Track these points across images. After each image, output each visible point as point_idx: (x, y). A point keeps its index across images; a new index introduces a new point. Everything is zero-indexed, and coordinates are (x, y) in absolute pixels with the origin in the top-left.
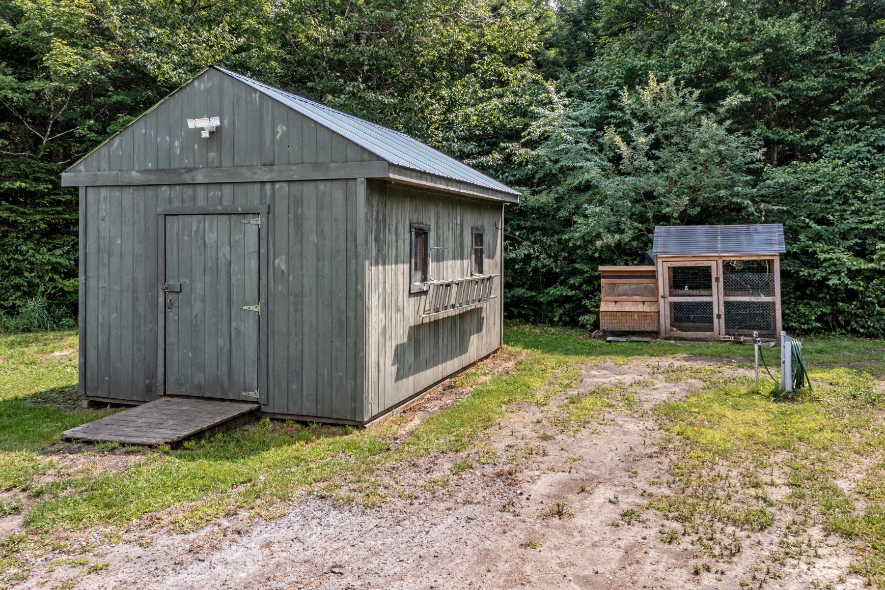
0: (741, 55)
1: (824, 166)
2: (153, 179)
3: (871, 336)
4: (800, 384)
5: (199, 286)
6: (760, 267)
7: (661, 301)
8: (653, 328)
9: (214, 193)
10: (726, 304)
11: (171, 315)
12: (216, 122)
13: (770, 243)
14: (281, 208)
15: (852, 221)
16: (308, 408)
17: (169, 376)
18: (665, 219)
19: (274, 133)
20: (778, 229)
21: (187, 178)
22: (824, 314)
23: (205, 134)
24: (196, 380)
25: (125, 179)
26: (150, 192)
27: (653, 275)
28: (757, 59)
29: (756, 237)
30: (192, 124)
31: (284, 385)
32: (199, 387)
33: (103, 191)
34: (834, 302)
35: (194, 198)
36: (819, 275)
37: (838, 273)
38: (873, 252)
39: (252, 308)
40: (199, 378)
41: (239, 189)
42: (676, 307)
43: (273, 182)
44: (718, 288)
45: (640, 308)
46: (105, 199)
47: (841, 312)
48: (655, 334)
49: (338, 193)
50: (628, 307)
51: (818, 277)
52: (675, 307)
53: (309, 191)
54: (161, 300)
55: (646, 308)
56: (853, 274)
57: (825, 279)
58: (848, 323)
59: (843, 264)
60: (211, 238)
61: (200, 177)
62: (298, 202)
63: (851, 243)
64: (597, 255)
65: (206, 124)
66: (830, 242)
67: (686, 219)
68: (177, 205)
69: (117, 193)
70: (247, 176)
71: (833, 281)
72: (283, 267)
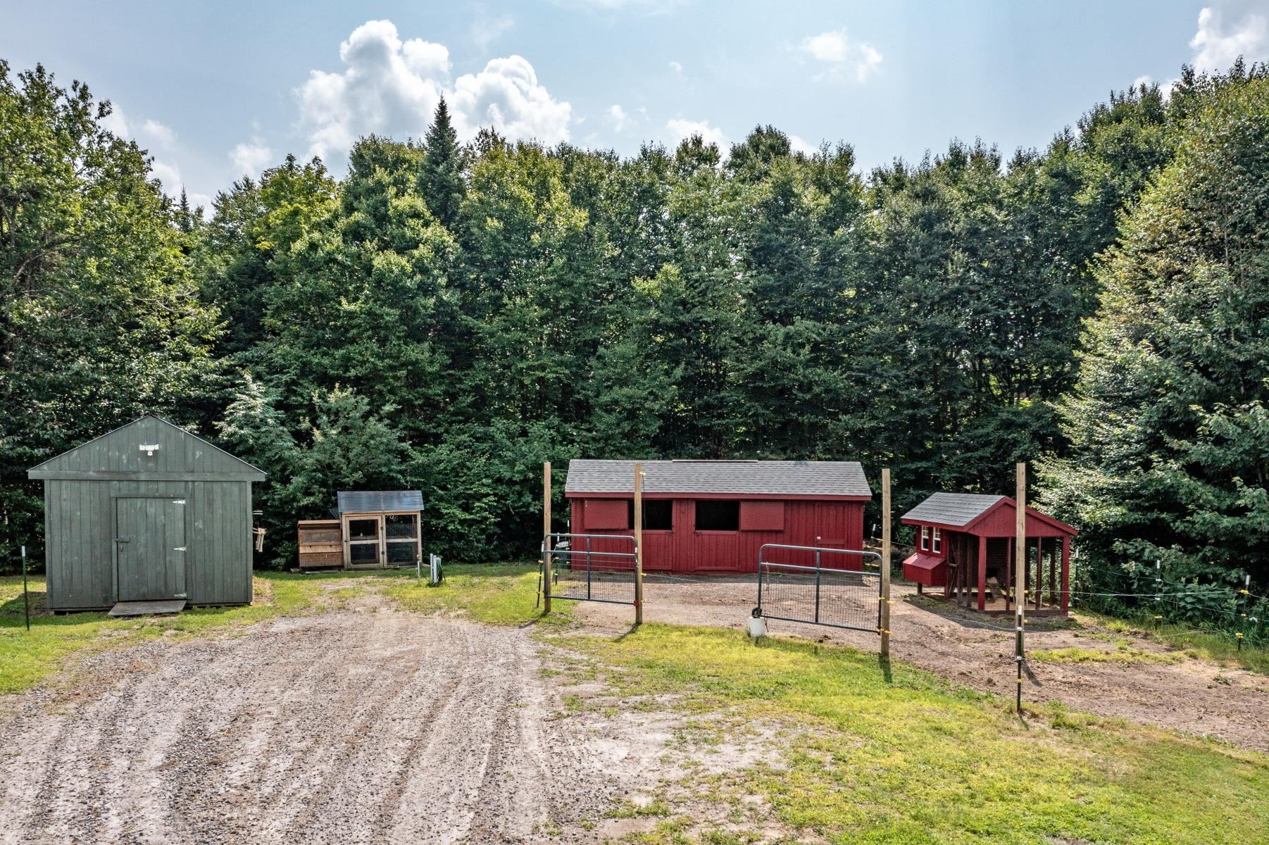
0: (392, 368)
1: (443, 451)
2: (107, 477)
3: (472, 562)
4: (440, 579)
5: (142, 539)
6: (408, 519)
7: (345, 544)
8: (339, 563)
9: (152, 486)
10: (388, 544)
11: (122, 556)
12: (157, 447)
13: (414, 503)
14: (199, 495)
15: (461, 489)
16: (218, 599)
17: (121, 590)
18: (343, 487)
19: (194, 455)
20: (418, 493)
21: (134, 477)
22: (445, 549)
23: (150, 454)
24: (142, 591)
25: (85, 475)
26: (103, 485)
27: (338, 527)
28: (403, 373)
29: (405, 500)
30: (142, 448)
31: (202, 588)
32: (144, 595)
33: (64, 483)
34: (450, 541)
35: (138, 488)
36: (442, 523)
37: (453, 522)
38: (473, 508)
39: (181, 549)
40: (144, 589)
41: (169, 484)
42: (354, 549)
43: (193, 482)
44: (382, 533)
45: (329, 550)
46: (66, 487)
47: (454, 548)
48: (341, 567)
49: (235, 488)
50: (320, 550)
51: (442, 525)
52: (353, 547)
53: (217, 487)
54: (114, 547)
55: (333, 550)
56: (462, 522)
57: (446, 526)
58: (459, 554)
59: (456, 516)
60: (151, 511)
61: (143, 477)
62: (211, 492)
63: (460, 502)
64: (293, 512)
65: (150, 449)
66: (448, 502)
67: (357, 486)
68: (124, 492)
69: (76, 485)
70: (176, 477)
71: (451, 527)
72: (201, 526)
